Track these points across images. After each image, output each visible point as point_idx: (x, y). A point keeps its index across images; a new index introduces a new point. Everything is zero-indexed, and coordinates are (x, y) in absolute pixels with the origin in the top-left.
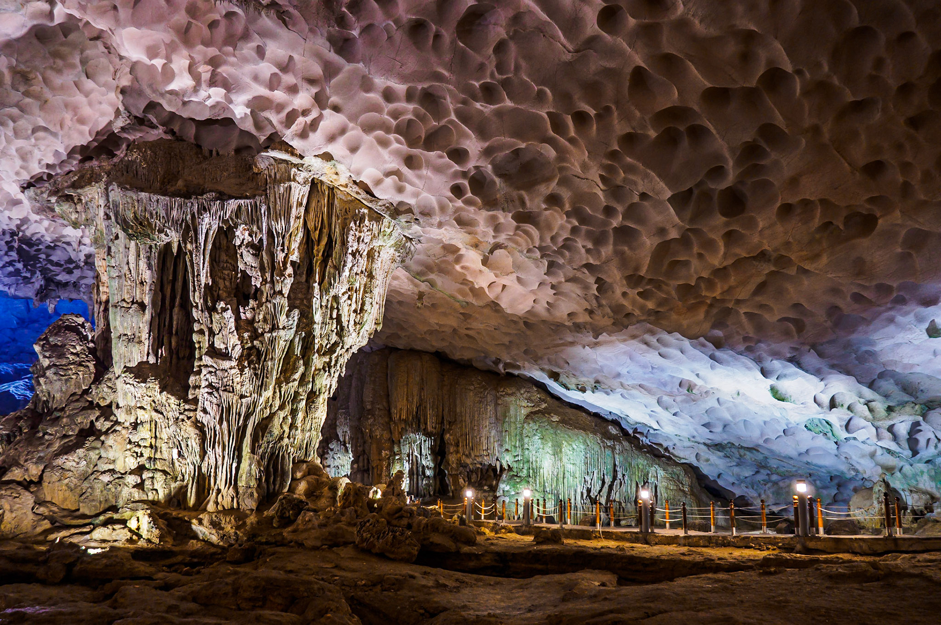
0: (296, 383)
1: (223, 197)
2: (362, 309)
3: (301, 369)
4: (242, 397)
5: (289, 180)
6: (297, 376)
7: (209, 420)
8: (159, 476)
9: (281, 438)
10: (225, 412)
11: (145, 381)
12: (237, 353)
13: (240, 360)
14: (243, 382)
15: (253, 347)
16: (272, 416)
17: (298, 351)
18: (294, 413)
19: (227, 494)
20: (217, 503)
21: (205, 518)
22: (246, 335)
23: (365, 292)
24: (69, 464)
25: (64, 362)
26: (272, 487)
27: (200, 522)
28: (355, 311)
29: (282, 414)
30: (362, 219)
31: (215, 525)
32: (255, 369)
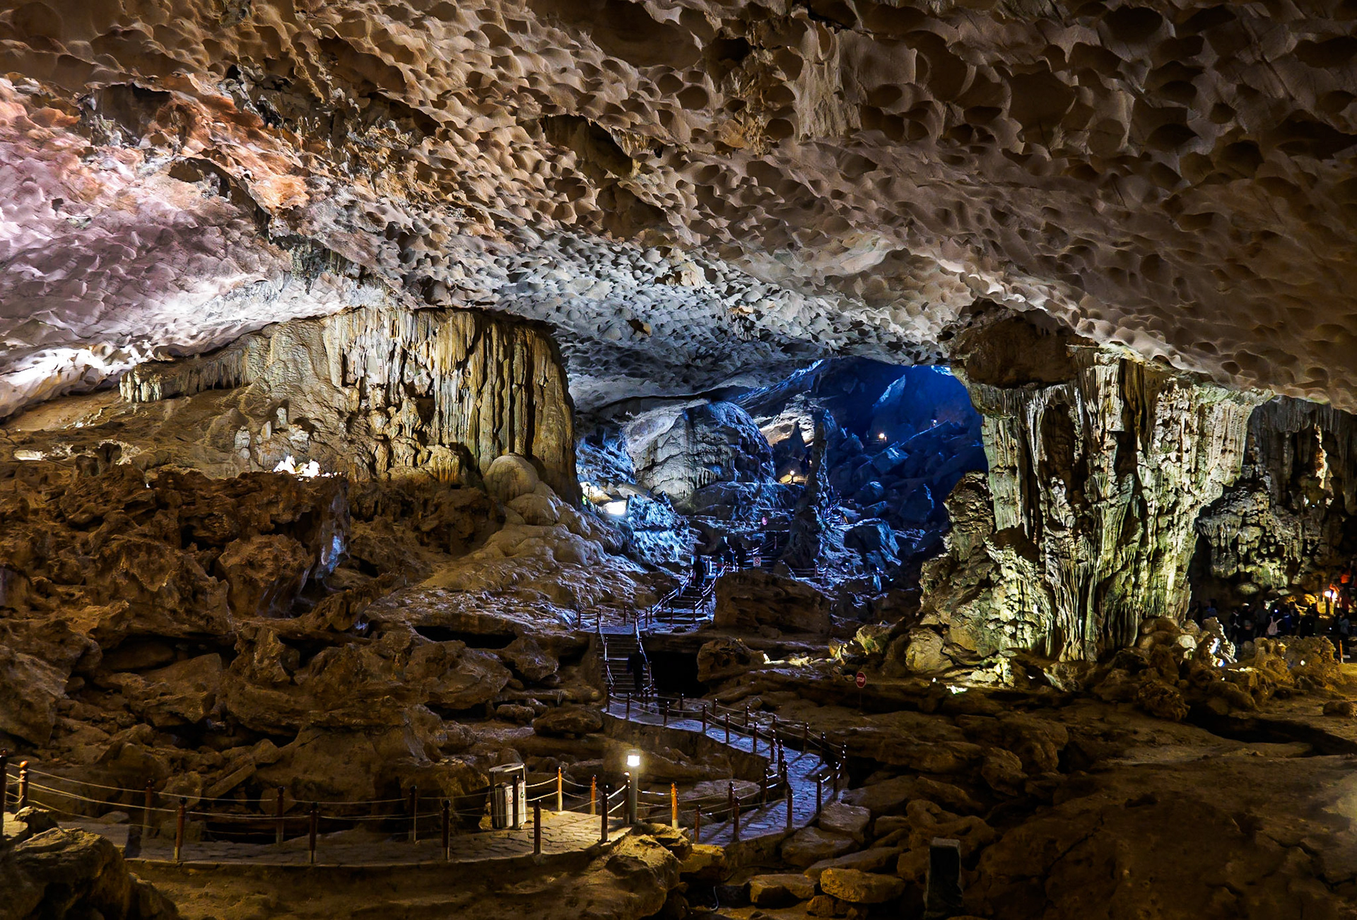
0: (1136, 545)
1: (1042, 386)
2: (1196, 469)
3: (1141, 531)
4: (1079, 561)
5: (1094, 364)
6: (1137, 537)
7: (1055, 581)
8: (1028, 628)
9: (1124, 596)
10: (1066, 576)
11: (1002, 549)
12: (1070, 522)
13: (1075, 528)
14: (1078, 549)
15: (1085, 516)
16: (1114, 575)
17: (1136, 514)
18: (1137, 572)
19: (1076, 645)
20: (1066, 654)
21: (1054, 667)
22: (1077, 506)
23: (1198, 451)
24: (967, 613)
25: (965, 519)
26: (1119, 641)
27: (1050, 671)
28: (1189, 471)
29: (1124, 575)
30: (1170, 389)
31: (1061, 674)
32: (1088, 536)
